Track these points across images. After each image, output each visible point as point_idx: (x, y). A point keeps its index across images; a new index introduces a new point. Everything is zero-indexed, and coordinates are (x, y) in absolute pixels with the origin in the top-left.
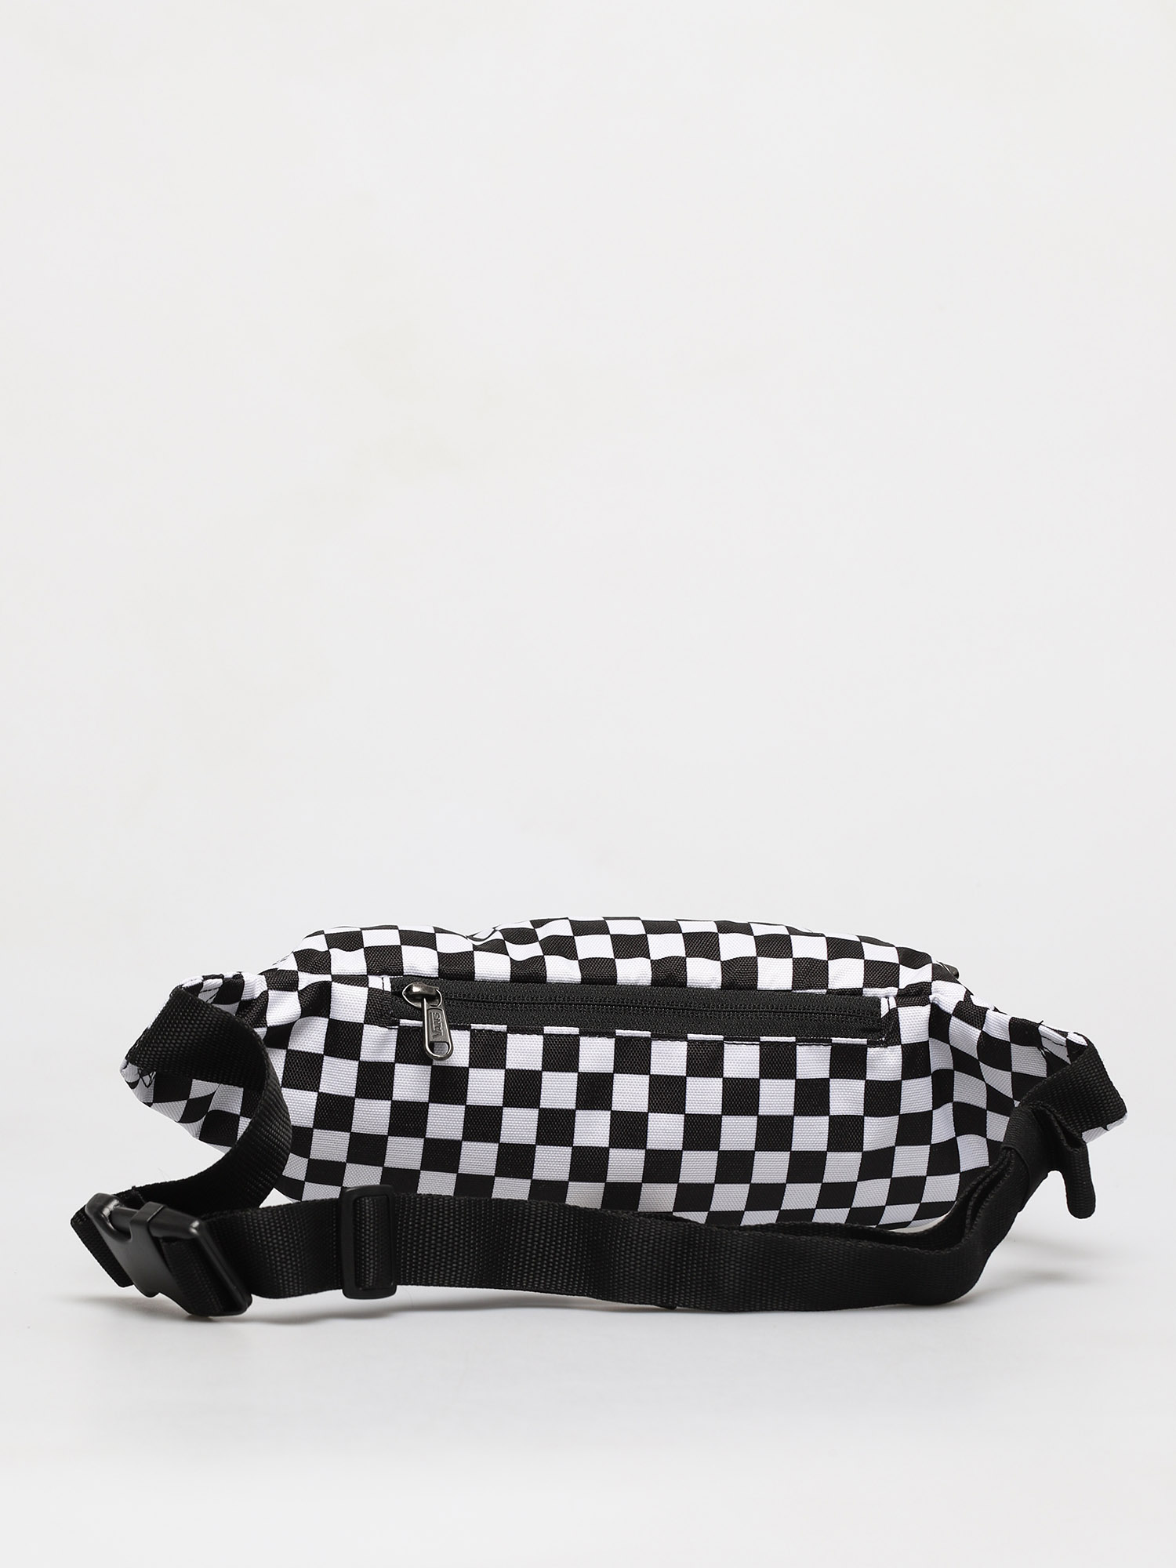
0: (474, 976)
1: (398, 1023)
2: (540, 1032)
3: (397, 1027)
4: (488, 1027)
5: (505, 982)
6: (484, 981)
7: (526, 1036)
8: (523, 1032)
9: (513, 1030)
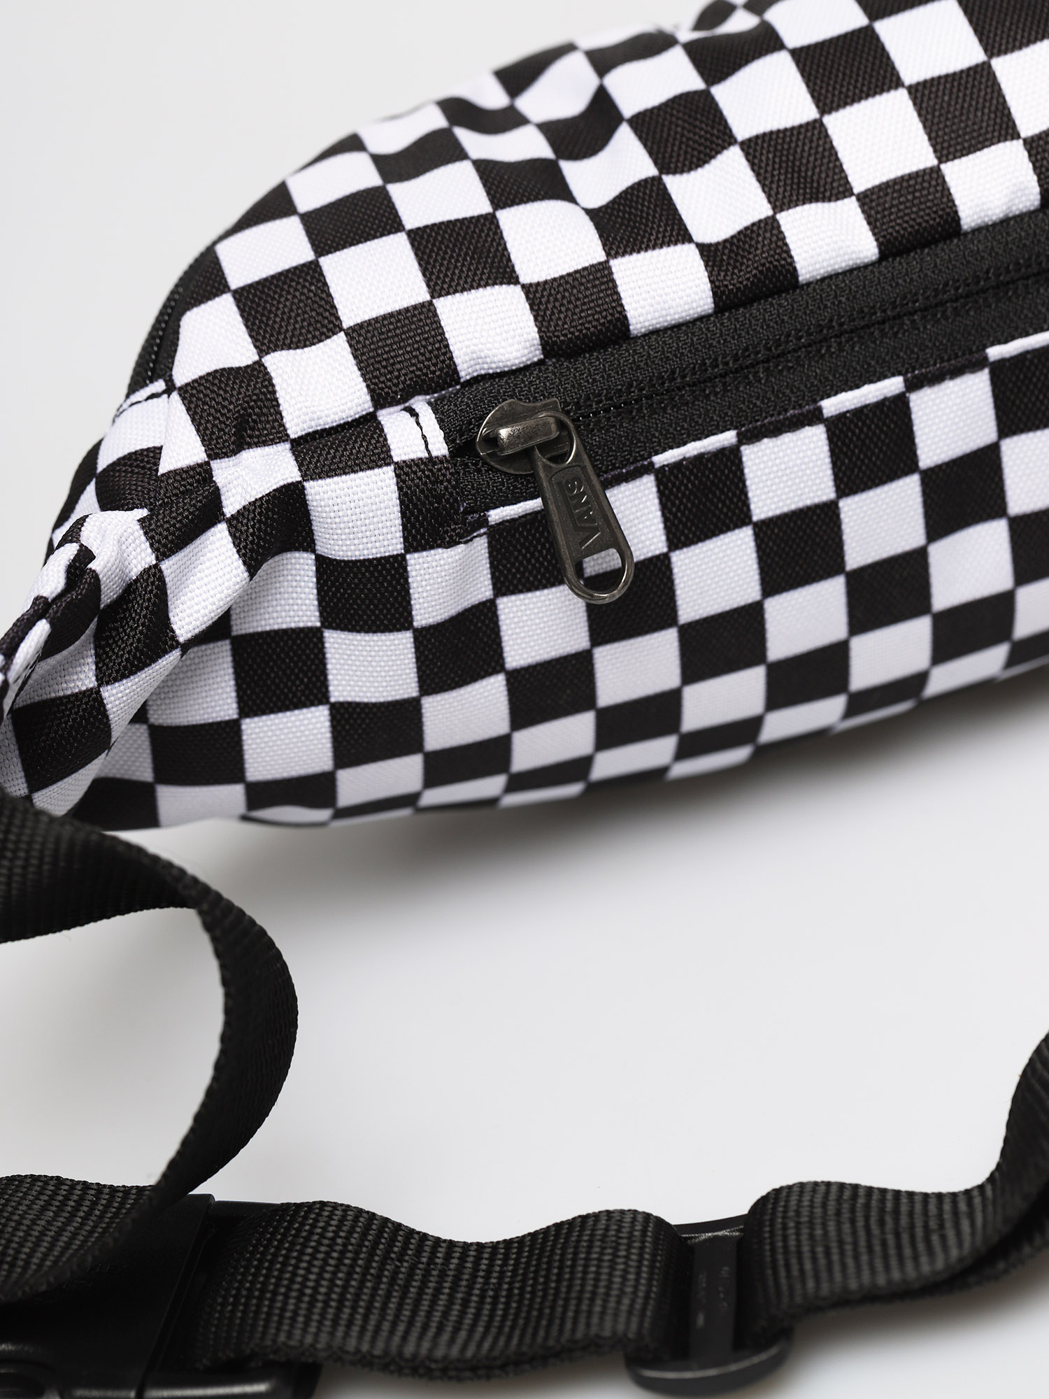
0: (628, 330)
1: (484, 522)
2: (815, 417)
3: (482, 531)
4: (693, 449)
5: (702, 319)
6: (655, 333)
7: (787, 438)
8: (775, 431)
9: (751, 436)
